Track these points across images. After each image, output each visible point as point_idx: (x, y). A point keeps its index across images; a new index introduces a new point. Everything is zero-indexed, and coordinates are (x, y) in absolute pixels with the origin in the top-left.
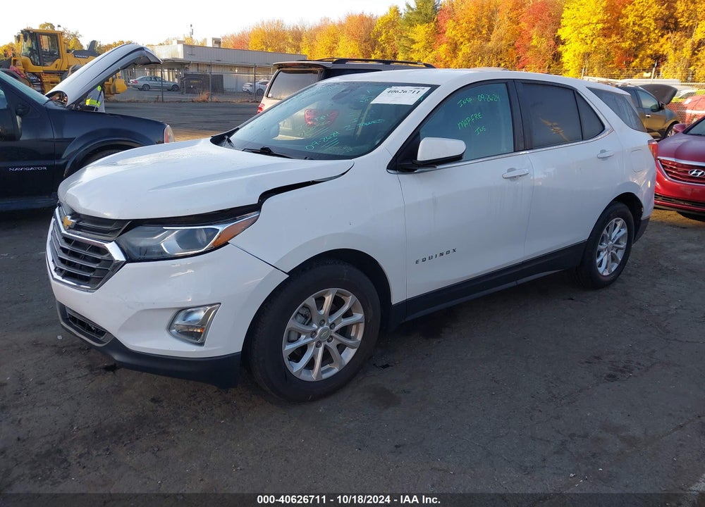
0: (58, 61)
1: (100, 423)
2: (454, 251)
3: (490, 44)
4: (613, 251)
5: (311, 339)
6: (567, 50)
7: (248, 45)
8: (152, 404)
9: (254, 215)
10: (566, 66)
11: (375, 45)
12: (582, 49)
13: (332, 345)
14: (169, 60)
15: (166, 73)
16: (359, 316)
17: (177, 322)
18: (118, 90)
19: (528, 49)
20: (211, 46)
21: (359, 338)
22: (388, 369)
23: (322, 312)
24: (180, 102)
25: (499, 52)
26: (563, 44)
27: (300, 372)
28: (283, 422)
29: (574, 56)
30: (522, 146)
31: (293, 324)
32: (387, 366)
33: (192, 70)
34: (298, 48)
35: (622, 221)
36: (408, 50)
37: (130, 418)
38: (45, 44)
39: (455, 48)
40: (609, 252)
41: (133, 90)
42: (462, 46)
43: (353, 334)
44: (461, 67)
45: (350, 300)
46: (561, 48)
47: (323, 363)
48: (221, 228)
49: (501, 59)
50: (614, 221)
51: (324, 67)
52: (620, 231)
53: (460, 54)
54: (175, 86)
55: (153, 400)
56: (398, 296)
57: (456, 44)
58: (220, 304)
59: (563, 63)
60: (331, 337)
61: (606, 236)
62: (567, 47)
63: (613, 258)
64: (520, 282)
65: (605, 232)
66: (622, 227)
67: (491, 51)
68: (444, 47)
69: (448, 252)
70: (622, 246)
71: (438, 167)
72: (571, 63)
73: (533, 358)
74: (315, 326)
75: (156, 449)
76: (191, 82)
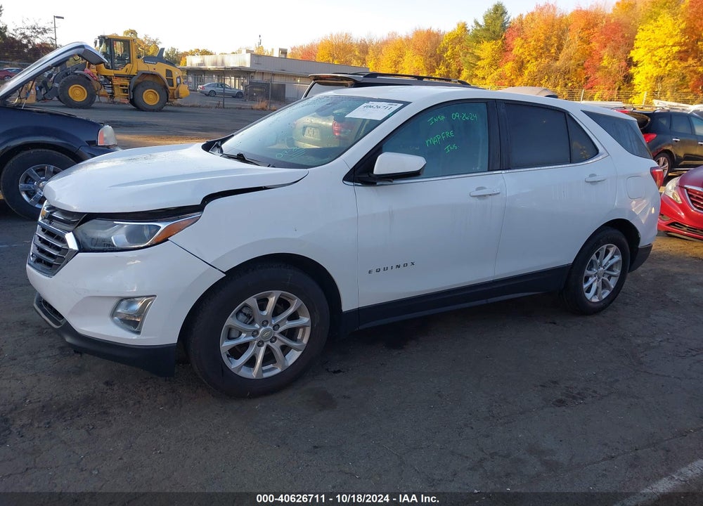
0: (128, 66)
1: (51, 400)
2: (413, 264)
3: (558, 64)
4: (604, 278)
5: (252, 338)
6: (639, 72)
7: (315, 56)
8: (105, 386)
9: (196, 215)
10: (637, 89)
11: (440, 60)
12: (655, 72)
13: (276, 346)
14: (236, 68)
15: (233, 81)
16: (305, 320)
17: (119, 311)
18: (181, 95)
19: (598, 70)
20: (278, 56)
21: (305, 341)
22: (337, 375)
23: (265, 313)
24: (240, 108)
25: (566, 72)
26: (636, 65)
27: (240, 368)
28: (217, 414)
29: (647, 78)
30: (498, 166)
31: (231, 321)
32: (339, 371)
33: (257, 78)
34: (364, 61)
35: (615, 247)
36: (473, 66)
37: (79, 397)
38: (119, 49)
39: (521, 66)
40: (599, 278)
41: (201, 96)
42: (528, 65)
43: (299, 337)
44: (526, 85)
45: (296, 303)
46: (632, 70)
47: (265, 362)
48: (163, 226)
49: (568, 79)
50: (605, 247)
51: (354, 80)
52: (612, 257)
53: (526, 72)
54: (240, 93)
55: (107, 383)
56: (349, 303)
57: (522, 62)
58: (155, 296)
59: (634, 85)
60: (276, 338)
61: (596, 262)
62: (640, 69)
63: (605, 285)
64: (490, 300)
65: (594, 257)
66: (616, 253)
67: (558, 70)
68: (510, 64)
69: (406, 265)
70: (615, 274)
71: (394, 182)
72: (642, 86)
73: (487, 377)
74: (257, 326)
75: (91, 427)
76: (254, 89)
